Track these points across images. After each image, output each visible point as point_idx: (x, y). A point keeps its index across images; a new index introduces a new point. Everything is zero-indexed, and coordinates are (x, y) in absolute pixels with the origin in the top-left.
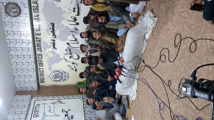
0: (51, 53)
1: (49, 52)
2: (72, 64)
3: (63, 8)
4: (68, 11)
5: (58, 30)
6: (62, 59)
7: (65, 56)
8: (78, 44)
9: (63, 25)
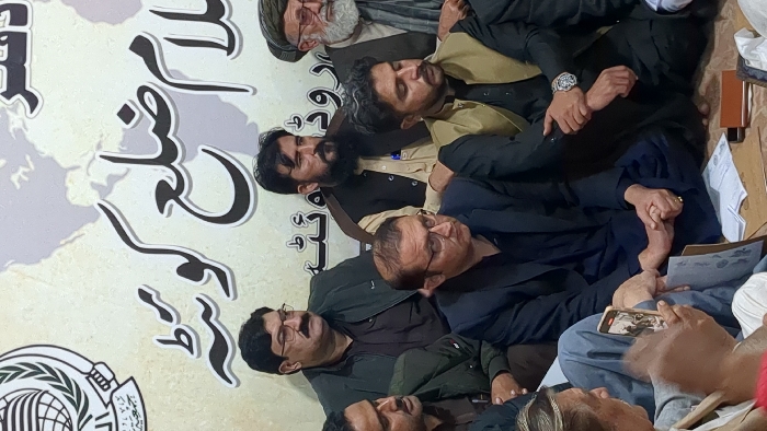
2: (182, 271)
6: (86, 215)
7: (113, 179)
8: (230, 50)
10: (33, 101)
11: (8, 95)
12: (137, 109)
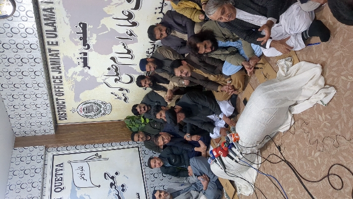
0: (79, 75)
1: (75, 73)
2: (119, 90)
5: (95, 36)
7: (106, 79)
8: (132, 58)
9: (104, 26)
10: (89, 68)
11: (84, 67)
12: (111, 68)
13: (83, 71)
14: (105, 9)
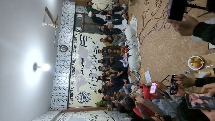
0: (80, 78)
1: (79, 77)
2: (93, 86)
3: (88, 50)
4: (91, 52)
5: (86, 62)
6: (87, 82)
7: (89, 79)
9: (88, 59)
10: (83, 74)
12: (90, 75)
13: (81, 75)
14: (88, 54)
